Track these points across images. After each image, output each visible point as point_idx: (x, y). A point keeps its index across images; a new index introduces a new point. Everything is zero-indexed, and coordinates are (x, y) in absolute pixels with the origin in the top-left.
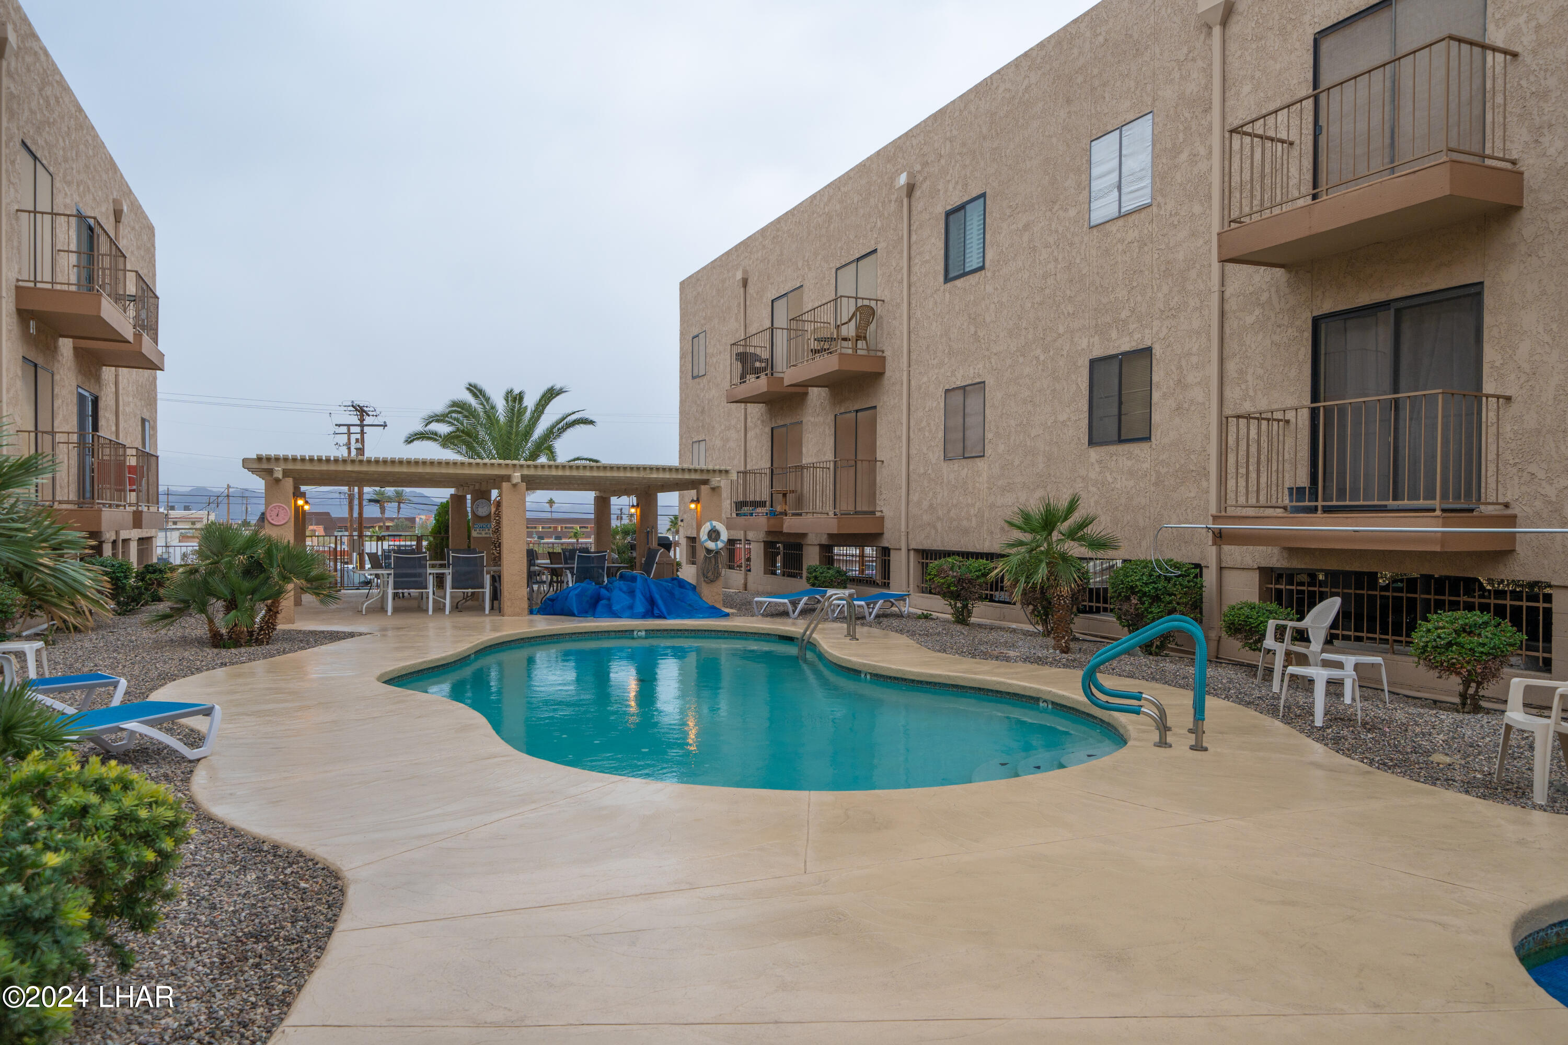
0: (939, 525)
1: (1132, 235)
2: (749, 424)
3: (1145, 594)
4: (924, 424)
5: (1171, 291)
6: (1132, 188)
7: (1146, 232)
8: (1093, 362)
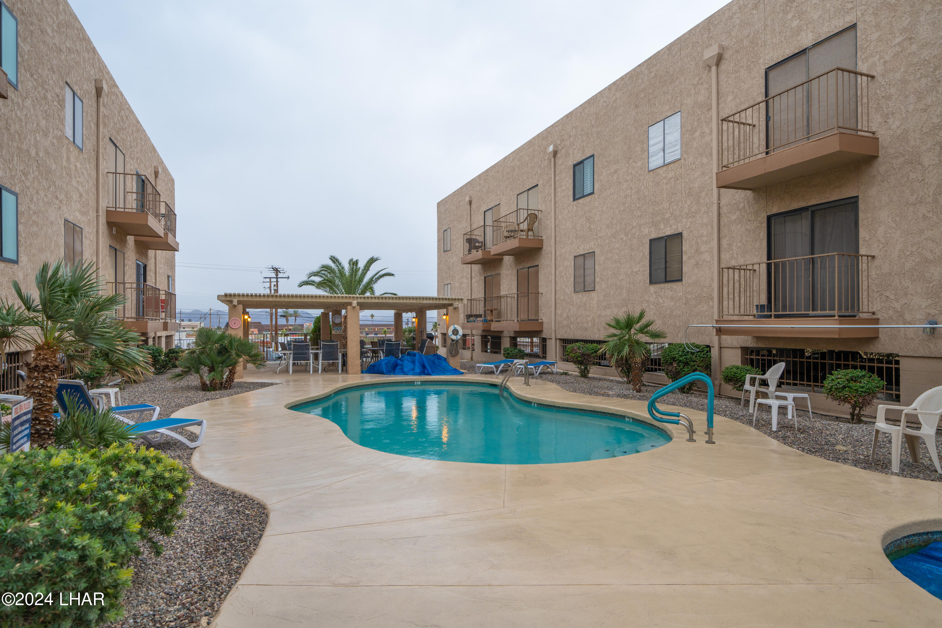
0: (572, 326)
1: (671, 174)
2: (473, 275)
3: (680, 361)
4: (563, 274)
5: (692, 203)
6: (671, 151)
7: (678, 173)
8: (651, 241)
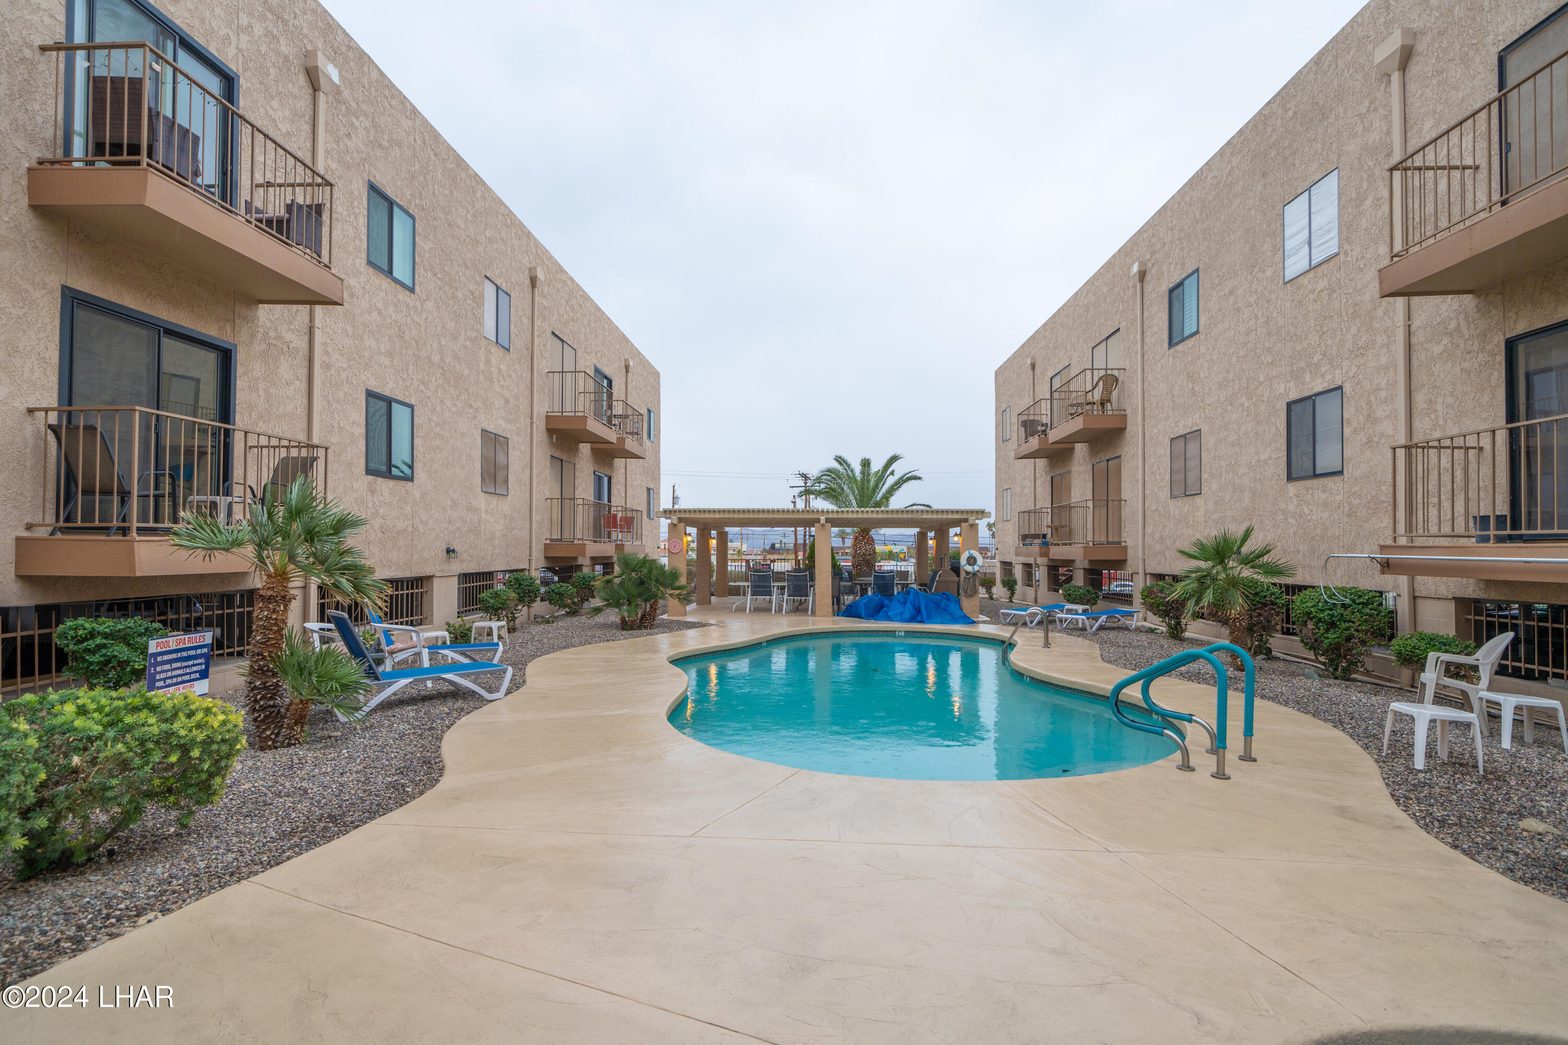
0: (1167, 553)
1: (1323, 284)
2: (1037, 475)
4: (1155, 468)
5: (1359, 332)
6: (1321, 241)
7: (1334, 279)
8: (1289, 405)
